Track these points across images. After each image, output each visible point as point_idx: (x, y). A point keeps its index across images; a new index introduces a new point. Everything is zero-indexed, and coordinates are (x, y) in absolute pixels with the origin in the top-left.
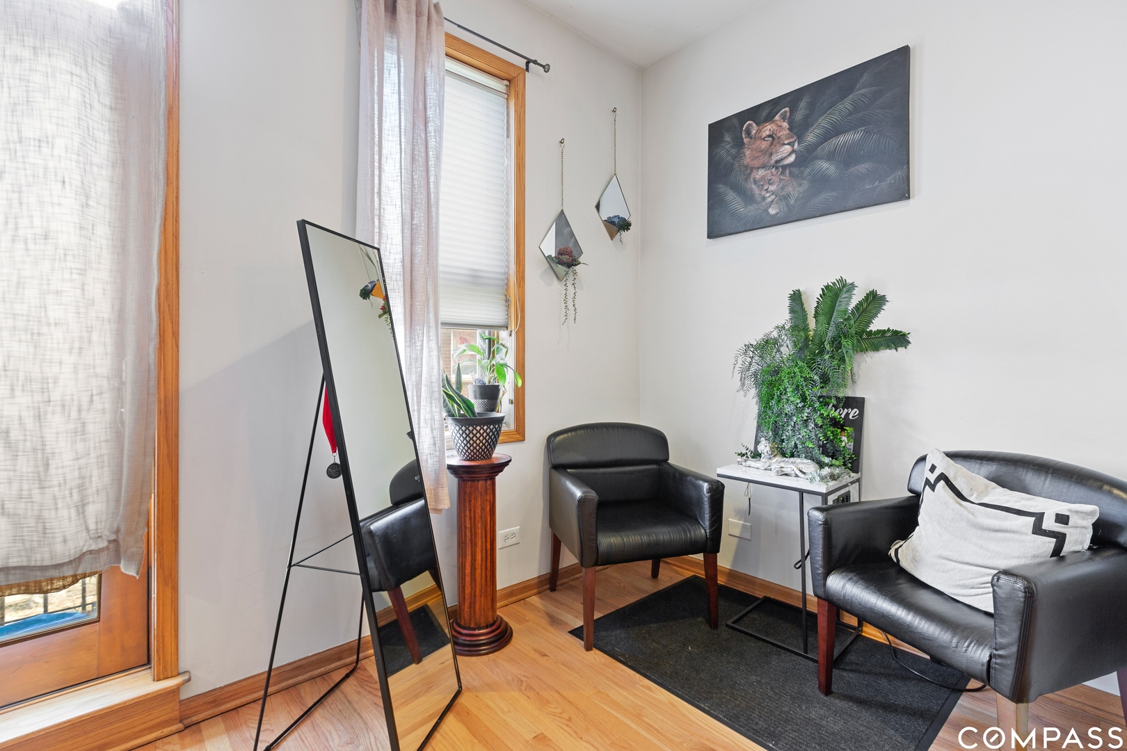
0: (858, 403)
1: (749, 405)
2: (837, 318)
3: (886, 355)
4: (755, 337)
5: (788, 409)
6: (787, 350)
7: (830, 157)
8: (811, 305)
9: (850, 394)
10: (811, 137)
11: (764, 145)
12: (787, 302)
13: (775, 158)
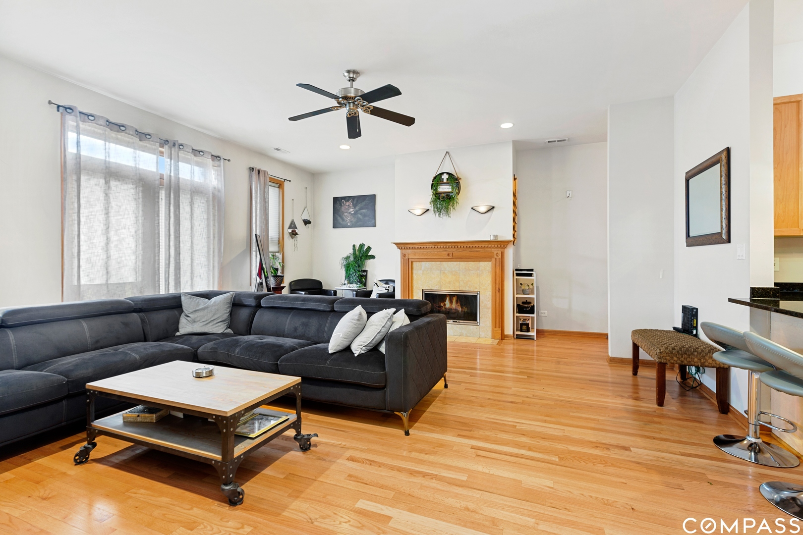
0: (366, 271)
1: (343, 273)
2: (362, 252)
3: (371, 260)
4: (345, 256)
5: (351, 273)
6: (352, 259)
7: (361, 214)
8: (357, 248)
9: (365, 269)
10: (357, 208)
11: (347, 207)
12: (352, 247)
13: (350, 211)
